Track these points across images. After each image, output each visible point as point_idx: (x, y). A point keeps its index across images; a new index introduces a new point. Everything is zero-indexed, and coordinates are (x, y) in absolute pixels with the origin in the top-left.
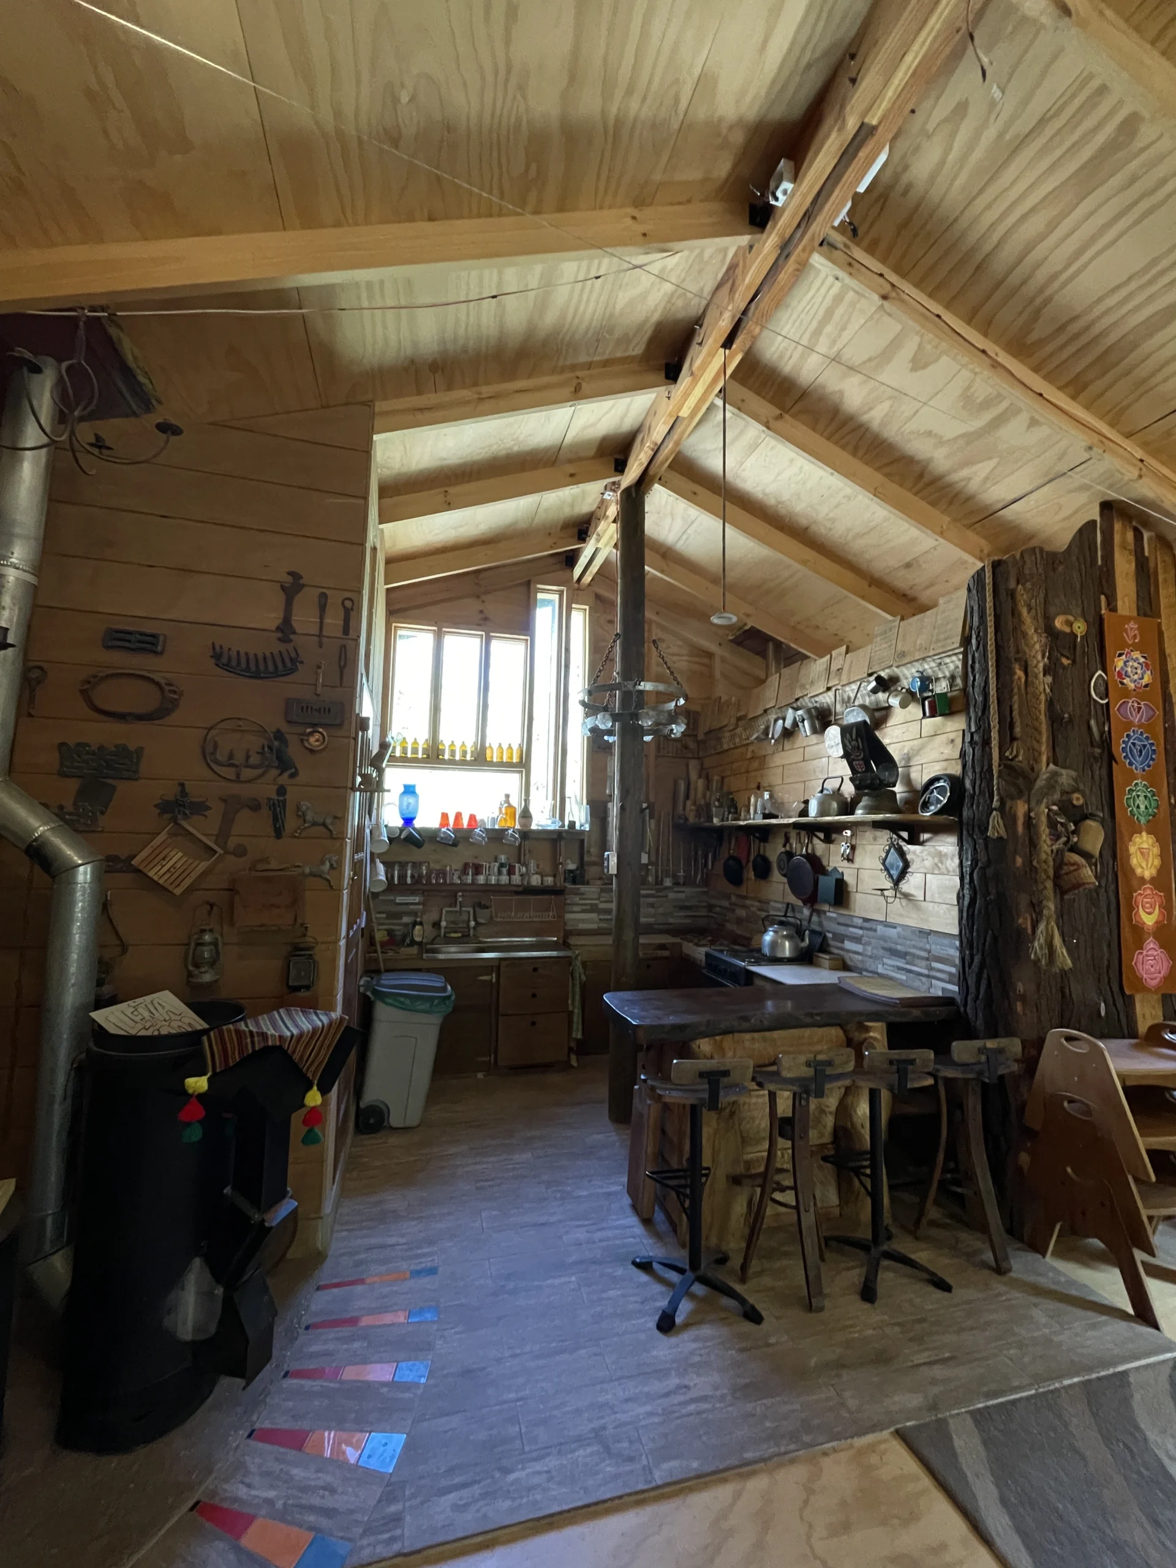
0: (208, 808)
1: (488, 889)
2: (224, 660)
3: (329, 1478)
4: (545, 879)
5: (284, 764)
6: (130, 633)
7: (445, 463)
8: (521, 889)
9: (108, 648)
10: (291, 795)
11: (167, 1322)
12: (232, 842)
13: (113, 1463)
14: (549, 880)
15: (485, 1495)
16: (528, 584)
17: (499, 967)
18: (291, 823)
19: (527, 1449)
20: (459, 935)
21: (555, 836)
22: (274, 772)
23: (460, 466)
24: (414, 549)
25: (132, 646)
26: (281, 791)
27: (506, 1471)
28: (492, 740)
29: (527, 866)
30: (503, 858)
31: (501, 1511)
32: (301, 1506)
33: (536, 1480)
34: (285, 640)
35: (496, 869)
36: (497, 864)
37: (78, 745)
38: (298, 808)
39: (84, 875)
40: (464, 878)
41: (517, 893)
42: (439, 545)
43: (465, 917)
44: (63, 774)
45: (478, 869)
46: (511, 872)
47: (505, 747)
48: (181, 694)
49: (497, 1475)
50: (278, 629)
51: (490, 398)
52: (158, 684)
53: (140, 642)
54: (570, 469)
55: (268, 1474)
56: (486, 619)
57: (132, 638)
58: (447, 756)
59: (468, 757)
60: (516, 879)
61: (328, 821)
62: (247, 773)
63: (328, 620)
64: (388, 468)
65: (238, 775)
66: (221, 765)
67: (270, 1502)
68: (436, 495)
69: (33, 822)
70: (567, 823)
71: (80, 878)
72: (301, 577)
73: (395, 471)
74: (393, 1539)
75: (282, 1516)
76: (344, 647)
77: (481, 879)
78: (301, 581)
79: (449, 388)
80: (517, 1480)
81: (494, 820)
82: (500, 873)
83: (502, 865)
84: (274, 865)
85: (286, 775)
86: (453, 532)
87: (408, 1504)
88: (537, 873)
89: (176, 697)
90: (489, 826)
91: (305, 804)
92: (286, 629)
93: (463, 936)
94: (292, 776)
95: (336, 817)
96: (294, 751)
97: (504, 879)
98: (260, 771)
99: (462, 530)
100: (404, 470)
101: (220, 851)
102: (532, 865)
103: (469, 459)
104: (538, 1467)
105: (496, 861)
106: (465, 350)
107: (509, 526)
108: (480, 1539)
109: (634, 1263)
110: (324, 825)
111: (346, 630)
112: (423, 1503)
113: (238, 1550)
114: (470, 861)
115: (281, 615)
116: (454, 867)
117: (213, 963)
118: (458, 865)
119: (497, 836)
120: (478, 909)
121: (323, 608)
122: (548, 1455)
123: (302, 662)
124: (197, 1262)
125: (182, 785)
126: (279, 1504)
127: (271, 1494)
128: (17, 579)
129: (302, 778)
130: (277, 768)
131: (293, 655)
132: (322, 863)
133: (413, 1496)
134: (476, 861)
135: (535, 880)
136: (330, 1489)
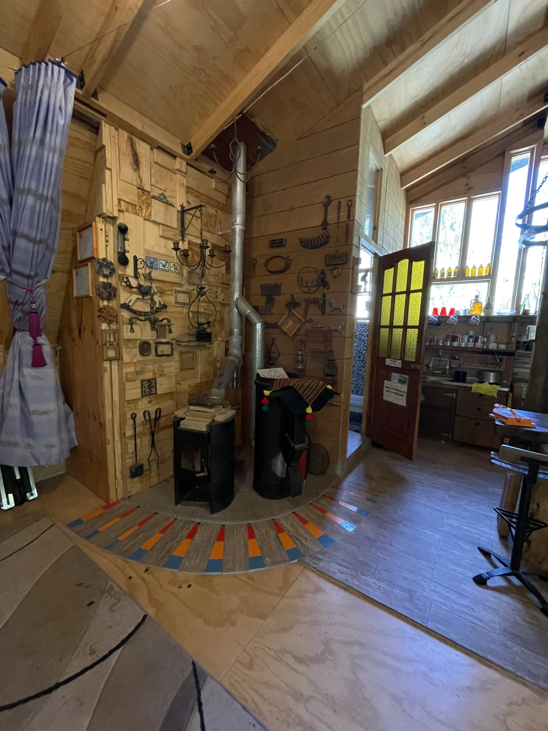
0: (301, 304)
1: (459, 349)
2: (304, 244)
3: (307, 536)
4: (500, 345)
5: (324, 284)
6: (275, 240)
7: (417, 99)
8: (480, 351)
9: (272, 247)
10: (327, 296)
11: (273, 467)
12: (308, 317)
13: (261, 498)
14: (503, 347)
15: (351, 575)
16: (503, 154)
17: (457, 390)
18: (328, 310)
19: (376, 574)
20: (440, 372)
21: (511, 320)
22: (322, 288)
23: (427, 96)
24: (416, 161)
25: (276, 245)
26: (324, 295)
27: (363, 574)
28: (469, 263)
29: (488, 338)
30: (471, 333)
31: (355, 583)
32: (296, 537)
33: (373, 585)
34: (325, 229)
35: (466, 339)
36: (467, 336)
37: (265, 284)
38: (330, 301)
39: (259, 326)
40: (445, 343)
41: (479, 353)
42: (430, 153)
43: (444, 363)
44: (262, 295)
45: (454, 339)
46: (476, 340)
47: (477, 267)
48: (291, 261)
49: (359, 573)
50: (322, 224)
51: (430, 38)
52: (283, 258)
53: (279, 243)
54: (519, 50)
55: (293, 524)
56: (470, 188)
57: (276, 242)
58: (439, 277)
59: (452, 276)
60: (479, 345)
61: (341, 307)
62: (313, 289)
63: (341, 214)
64: (384, 120)
65: (309, 290)
66: (304, 287)
67: (290, 531)
68: (417, 121)
69: (246, 308)
70: (522, 311)
71: (258, 327)
72: (330, 197)
73: (388, 120)
74: (315, 563)
75: (291, 536)
76: (347, 225)
77: (456, 344)
78: (331, 199)
79: (403, 50)
80: (366, 580)
81: (465, 311)
82: (468, 341)
83: (470, 337)
84: (319, 326)
85: (325, 289)
86: (438, 140)
87: (325, 559)
88: (495, 342)
89: (289, 262)
90: (462, 314)
91: (332, 301)
92: (325, 224)
93: (442, 373)
94: (328, 289)
95: (344, 306)
96: (329, 279)
97: (471, 345)
98: (316, 288)
99: (443, 136)
100: (393, 116)
101: (304, 321)
102: (492, 338)
103: (432, 88)
104: (377, 582)
105: (467, 335)
106: (404, 17)
107: (480, 118)
108: (343, 585)
109: (479, 548)
110: (339, 309)
111: (349, 217)
112: (329, 561)
113: (277, 536)
114: (451, 334)
115: (323, 218)
116: (439, 337)
117: (302, 362)
118: (443, 336)
119: (465, 320)
120: (451, 360)
121: (339, 208)
122: (383, 582)
123: (331, 237)
124: (281, 454)
125: (292, 296)
126: (291, 533)
127: (291, 530)
128: (239, 229)
129: (331, 289)
130: (322, 286)
131: (327, 234)
132: (339, 326)
133: (328, 558)
134: (454, 335)
135: (493, 346)
136: (306, 539)
